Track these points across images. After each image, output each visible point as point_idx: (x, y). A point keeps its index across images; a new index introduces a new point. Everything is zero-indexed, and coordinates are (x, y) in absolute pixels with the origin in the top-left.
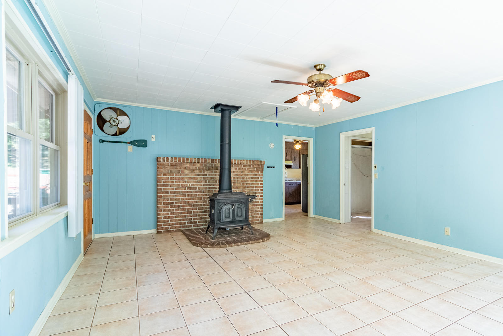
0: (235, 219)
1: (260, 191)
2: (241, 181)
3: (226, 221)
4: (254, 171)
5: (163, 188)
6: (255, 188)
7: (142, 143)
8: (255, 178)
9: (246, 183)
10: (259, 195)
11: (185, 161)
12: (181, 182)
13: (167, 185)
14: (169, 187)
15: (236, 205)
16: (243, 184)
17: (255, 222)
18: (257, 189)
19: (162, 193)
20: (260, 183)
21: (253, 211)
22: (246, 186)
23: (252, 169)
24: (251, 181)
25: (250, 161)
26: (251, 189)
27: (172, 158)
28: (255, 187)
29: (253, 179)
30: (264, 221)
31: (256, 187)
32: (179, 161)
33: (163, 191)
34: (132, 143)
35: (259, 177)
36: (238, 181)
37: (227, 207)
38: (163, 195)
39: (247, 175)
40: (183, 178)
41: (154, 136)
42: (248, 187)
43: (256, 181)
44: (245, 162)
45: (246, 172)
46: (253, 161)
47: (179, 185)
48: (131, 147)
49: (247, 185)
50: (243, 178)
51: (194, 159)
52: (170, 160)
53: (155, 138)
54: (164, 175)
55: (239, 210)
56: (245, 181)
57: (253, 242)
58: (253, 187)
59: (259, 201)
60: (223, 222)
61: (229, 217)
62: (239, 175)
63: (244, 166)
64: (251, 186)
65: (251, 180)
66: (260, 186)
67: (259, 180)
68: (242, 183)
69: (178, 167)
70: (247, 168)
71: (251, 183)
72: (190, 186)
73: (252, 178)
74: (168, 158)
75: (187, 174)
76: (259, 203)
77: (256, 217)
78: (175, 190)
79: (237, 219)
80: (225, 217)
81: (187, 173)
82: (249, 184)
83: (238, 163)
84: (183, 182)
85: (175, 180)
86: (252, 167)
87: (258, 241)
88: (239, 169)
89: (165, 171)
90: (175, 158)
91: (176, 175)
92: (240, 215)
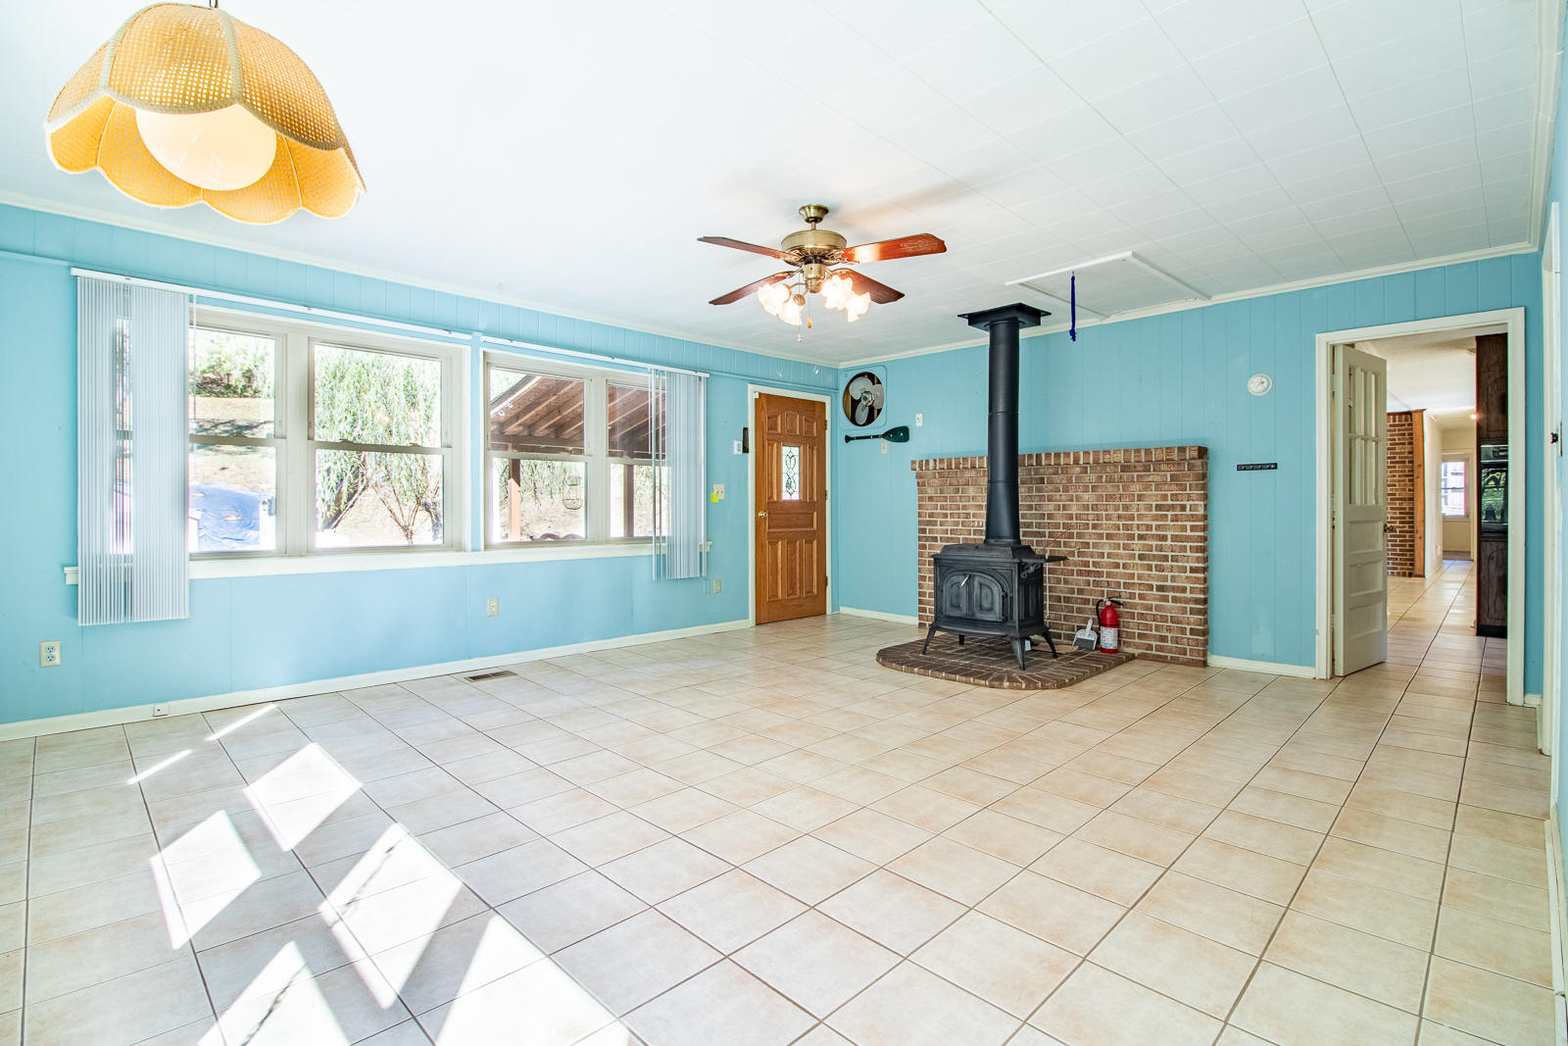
0: (973, 615)
1: (1188, 553)
2: (1119, 517)
3: (952, 614)
4: (1165, 483)
5: (928, 528)
6: (1169, 542)
7: (899, 434)
8: (1172, 507)
9: (1136, 522)
10: (1188, 565)
11: (961, 466)
12: (961, 515)
13: (934, 523)
14: (938, 527)
15: (977, 579)
16: (1127, 527)
17: (1169, 655)
18: (1179, 544)
19: (927, 540)
20: (1189, 524)
21: (1161, 616)
22: (1137, 533)
23: (1154, 477)
24: (1155, 518)
25: (1138, 451)
26: (1154, 543)
27: (935, 461)
28: (1169, 537)
29: (1160, 510)
30: (1214, 660)
31: (1175, 538)
32: (949, 464)
33: (928, 535)
34: (886, 436)
35: (1188, 504)
36: (1108, 517)
37: (955, 579)
38: (927, 543)
39: (1140, 498)
40: (964, 507)
41: (920, 416)
42: (1141, 537)
43: (1175, 518)
44: (1120, 457)
45: (1136, 488)
46: (1148, 451)
47: (957, 524)
48: (885, 443)
49: (1138, 529)
50: (1126, 508)
51: (980, 458)
52: (931, 464)
53: (921, 419)
54: (931, 499)
55: (984, 592)
56: (1132, 518)
57: (964, 679)
58: (1164, 538)
59: (1188, 586)
60: (946, 617)
61: (958, 607)
62: (1110, 497)
63: (1125, 469)
64: (1154, 532)
65: (1154, 512)
66: (1189, 533)
67: (1188, 512)
68: (1121, 523)
69: (955, 482)
70: (1135, 474)
71: (1154, 523)
72: (978, 526)
73: (1159, 507)
74: (927, 461)
75: (974, 498)
76: (1188, 595)
77: (1176, 640)
78: (949, 535)
79: (980, 616)
80: (952, 605)
81: (973, 494)
82: (1149, 527)
83: (1096, 462)
84: (965, 516)
85: (949, 512)
86: (1154, 470)
87: (977, 681)
88: (1110, 480)
89: (931, 492)
90: (942, 461)
91: (952, 499)
92: (986, 605)
